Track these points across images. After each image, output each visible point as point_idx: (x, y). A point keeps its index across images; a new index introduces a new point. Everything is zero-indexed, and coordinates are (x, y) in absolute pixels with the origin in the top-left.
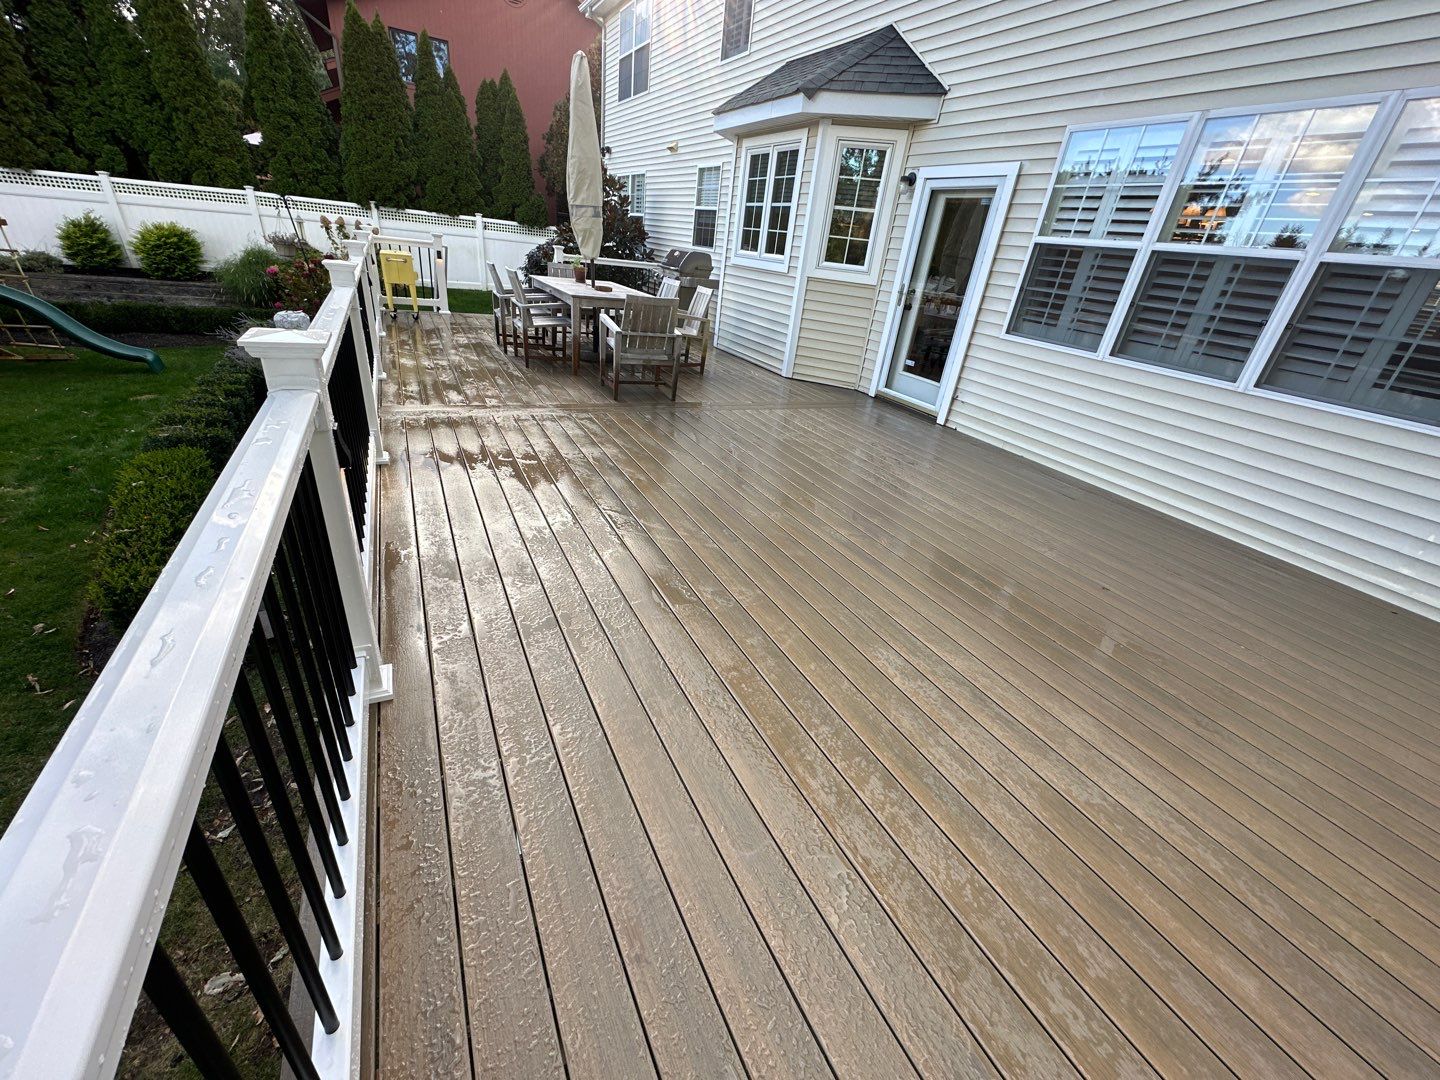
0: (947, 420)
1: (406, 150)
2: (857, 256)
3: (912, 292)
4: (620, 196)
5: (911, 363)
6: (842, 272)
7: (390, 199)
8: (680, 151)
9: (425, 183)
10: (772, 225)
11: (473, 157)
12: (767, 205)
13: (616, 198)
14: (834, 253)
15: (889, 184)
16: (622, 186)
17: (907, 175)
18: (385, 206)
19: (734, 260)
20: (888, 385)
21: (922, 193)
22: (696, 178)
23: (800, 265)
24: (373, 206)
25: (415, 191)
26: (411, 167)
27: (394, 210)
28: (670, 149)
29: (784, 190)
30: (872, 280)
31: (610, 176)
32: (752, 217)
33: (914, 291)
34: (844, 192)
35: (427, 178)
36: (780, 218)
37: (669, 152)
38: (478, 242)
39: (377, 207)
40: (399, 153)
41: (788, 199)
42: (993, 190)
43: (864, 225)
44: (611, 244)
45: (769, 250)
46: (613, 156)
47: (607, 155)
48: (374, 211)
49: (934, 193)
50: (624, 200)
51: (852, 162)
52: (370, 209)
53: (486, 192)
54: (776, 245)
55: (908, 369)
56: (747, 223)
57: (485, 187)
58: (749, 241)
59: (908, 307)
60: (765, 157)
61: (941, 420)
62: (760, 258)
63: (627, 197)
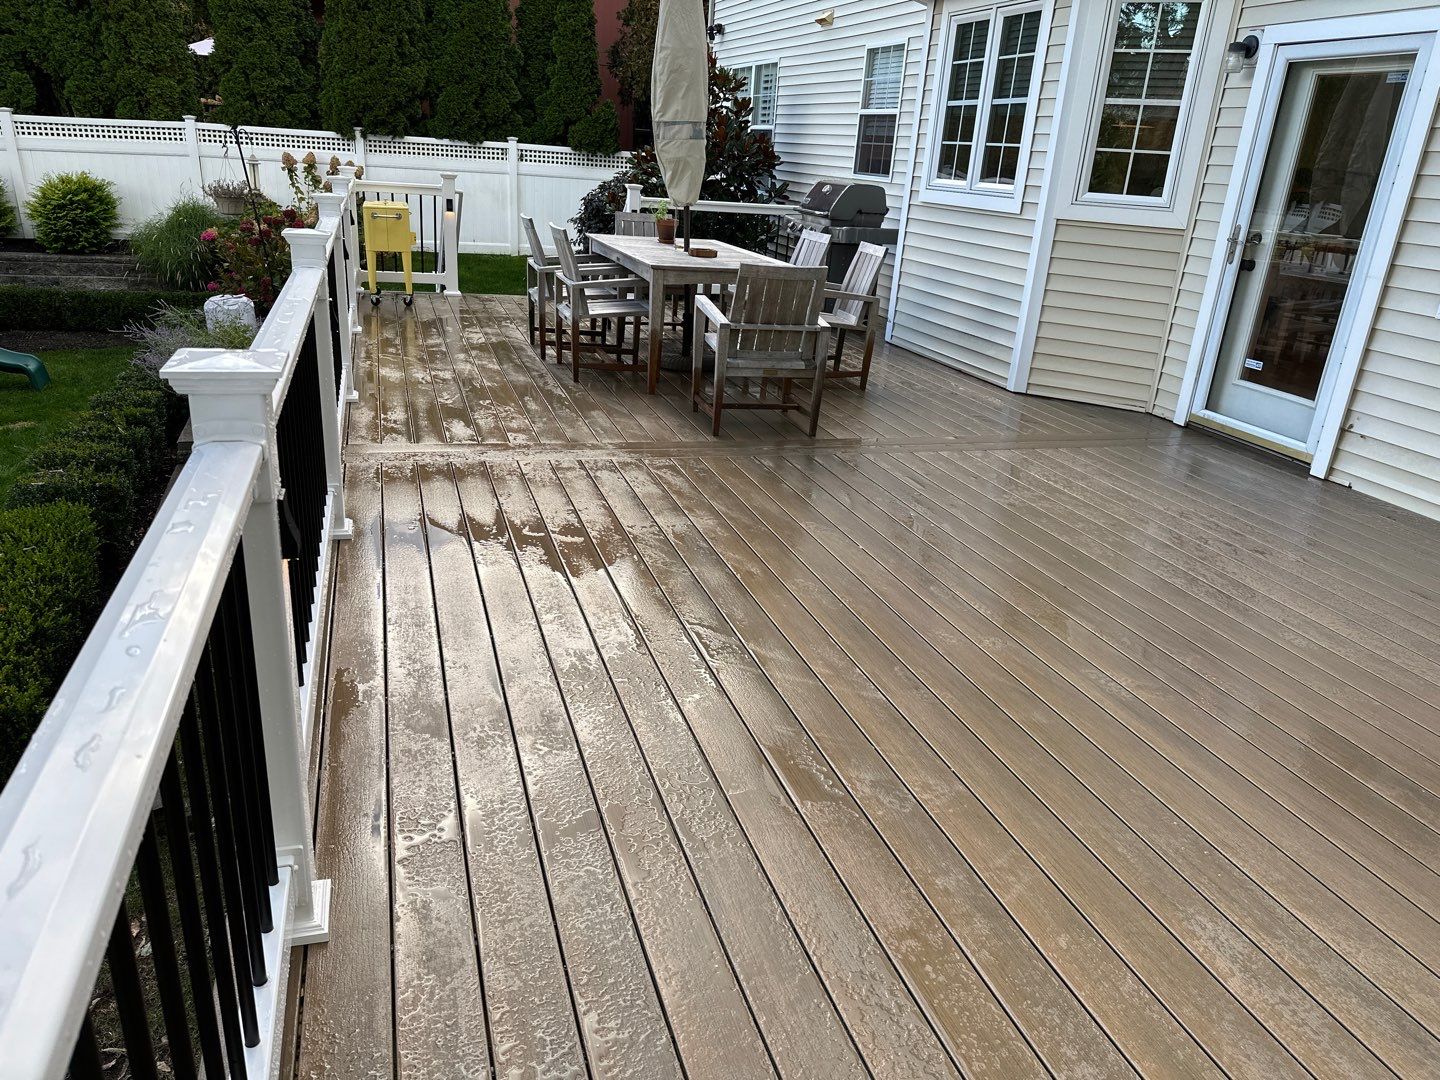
0: (1331, 470)
1: (413, 49)
2: (1149, 179)
3: (1254, 239)
4: (736, 100)
5: (1256, 365)
6: (1123, 208)
7: (384, 123)
8: (837, 24)
9: (437, 96)
10: (994, 134)
11: (510, 53)
12: (984, 103)
13: (728, 104)
14: (1104, 177)
15: (1207, 55)
16: (740, 85)
17: (1240, 39)
18: (374, 133)
19: (925, 196)
20: (1211, 404)
21: (1268, 69)
22: (863, 64)
23: (1042, 199)
24: (358, 134)
25: (419, 108)
26: (417, 74)
27: (389, 138)
28: (821, 21)
29: (1014, 77)
30: (1178, 219)
31: (722, 69)
32: (958, 124)
33: (1259, 237)
34: (1123, 72)
35: (440, 89)
36: (1007, 124)
37: (818, 27)
38: (509, 181)
39: (364, 136)
40: (402, 55)
41: (1023, 90)
42: (1410, 57)
43: (1162, 127)
44: (718, 177)
45: (988, 173)
46: (727, 38)
47: (718, 38)
48: (360, 141)
49: (1294, 69)
50: (743, 106)
51: (1139, 19)
52: (353, 138)
53: (526, 104)
54: (1001, 166)
55: (1249, 375)
56: (949, 133)
57: (524, 96)
58: (953, 162)
59: (1247, 266)
60: (983, 25)
61: (1318, 469)
62: (973, 191)
63: (746, 102)
